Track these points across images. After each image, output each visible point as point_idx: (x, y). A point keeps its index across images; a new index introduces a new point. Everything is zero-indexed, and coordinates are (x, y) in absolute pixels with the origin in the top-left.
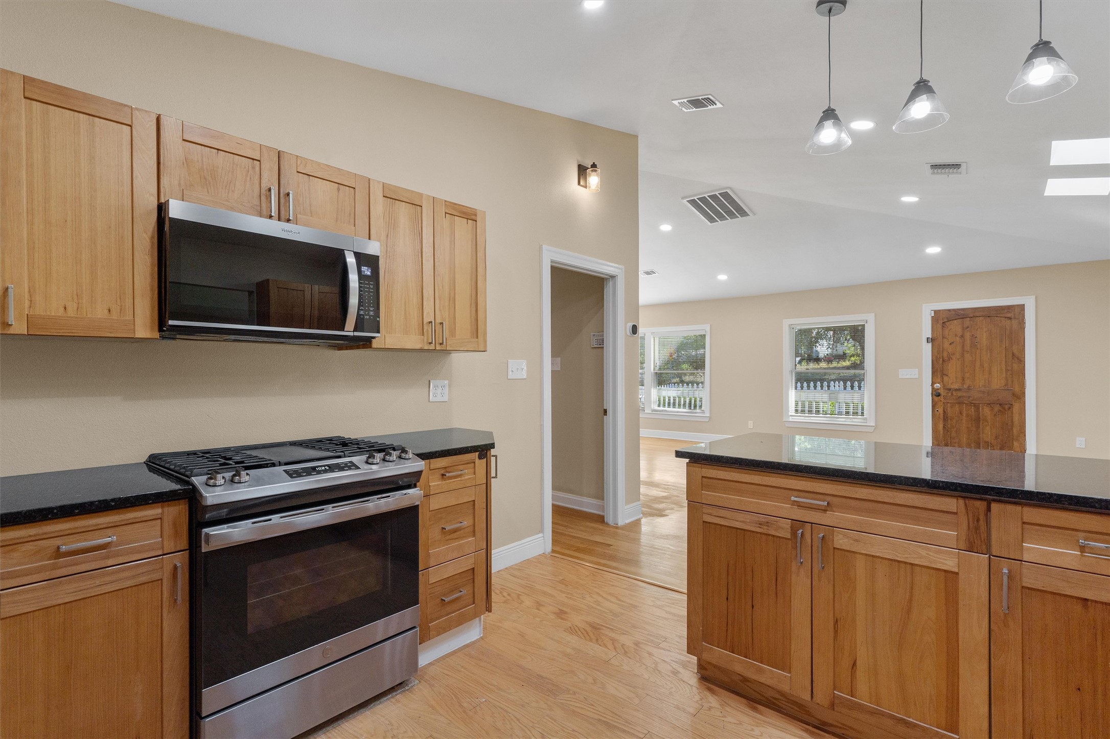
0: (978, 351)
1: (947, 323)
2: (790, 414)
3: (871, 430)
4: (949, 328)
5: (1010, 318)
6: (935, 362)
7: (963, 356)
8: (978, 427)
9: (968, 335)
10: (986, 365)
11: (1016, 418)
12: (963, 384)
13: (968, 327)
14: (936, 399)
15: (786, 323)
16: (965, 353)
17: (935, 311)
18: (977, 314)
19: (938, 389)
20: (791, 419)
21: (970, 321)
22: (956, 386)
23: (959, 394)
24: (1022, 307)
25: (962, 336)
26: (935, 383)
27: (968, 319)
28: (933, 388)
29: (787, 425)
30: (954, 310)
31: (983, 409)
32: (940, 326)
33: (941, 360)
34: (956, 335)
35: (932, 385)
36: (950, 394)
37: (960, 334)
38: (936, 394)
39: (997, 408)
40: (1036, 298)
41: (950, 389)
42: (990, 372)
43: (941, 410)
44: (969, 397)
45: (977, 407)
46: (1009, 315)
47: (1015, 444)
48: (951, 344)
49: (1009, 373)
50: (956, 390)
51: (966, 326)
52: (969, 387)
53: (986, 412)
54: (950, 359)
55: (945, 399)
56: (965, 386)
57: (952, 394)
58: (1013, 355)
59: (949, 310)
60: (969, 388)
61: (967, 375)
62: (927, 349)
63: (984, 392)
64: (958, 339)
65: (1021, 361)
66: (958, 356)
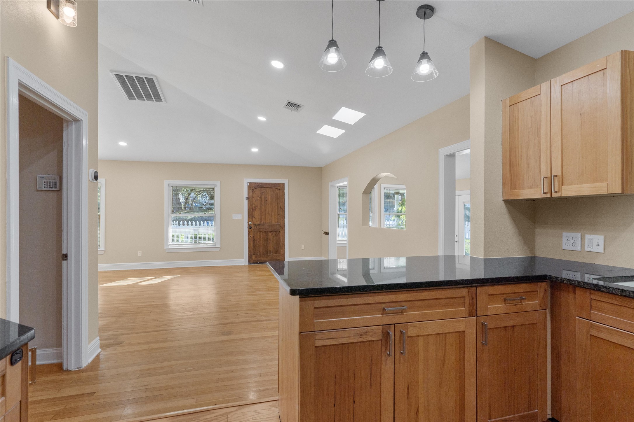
0: (267, 205)
1: (254, 190)
2: (169, 244)
3: (218, 249)
4: (255, 192)
5: (279, 189)
6: (249, 210)
7: (261, 207)
8: (267, 244)
9: (263, 197)
10: (270, 212)
11: (281, 238)
12: (261, 222)
13: (263, 193)
14: (250, 230)
15: (167, 182)
17: (250, 183)
18: (267, 186)
19: (250, 225)
20: (170, 247)
21: (264, 189)
22: (258, 223)
23: (260, 227)
24: (283, 184)
25: (261, 197)
26: (249, 222)
27: (263, 188)
28: (248, 224)
29: (167, 251)
30: (257, 183)
31: (269, 234)
32: (251, 191)
33: (252, 209)
35: (248, 223)
36: (256, 227)
37: (259, 196)
38: (250, 227)
39: (274, 233)
40: (289, 180)
41: (255, 225)
42: (272, 216)
43: (252, 236)
44: (264, 228)
45: (266, 233)
46: (279, 188)
47: (281, 250)
48: (256, 201)
49: (279, 216)
50: (259, 225)
51: (262, 192)
52: (263, 223)
53: (270, 235)
54: (255, 208)
55: (253, 230)
56: (262, 223)
57: (257, 227)
58: (280, 207)
59: (255, 183)
60: (263, 224)
61: (263, 217)
62: (246, 202)
63: (269, 226)
64: (259, 198)
65: (283, 210)
66: (259, 207)
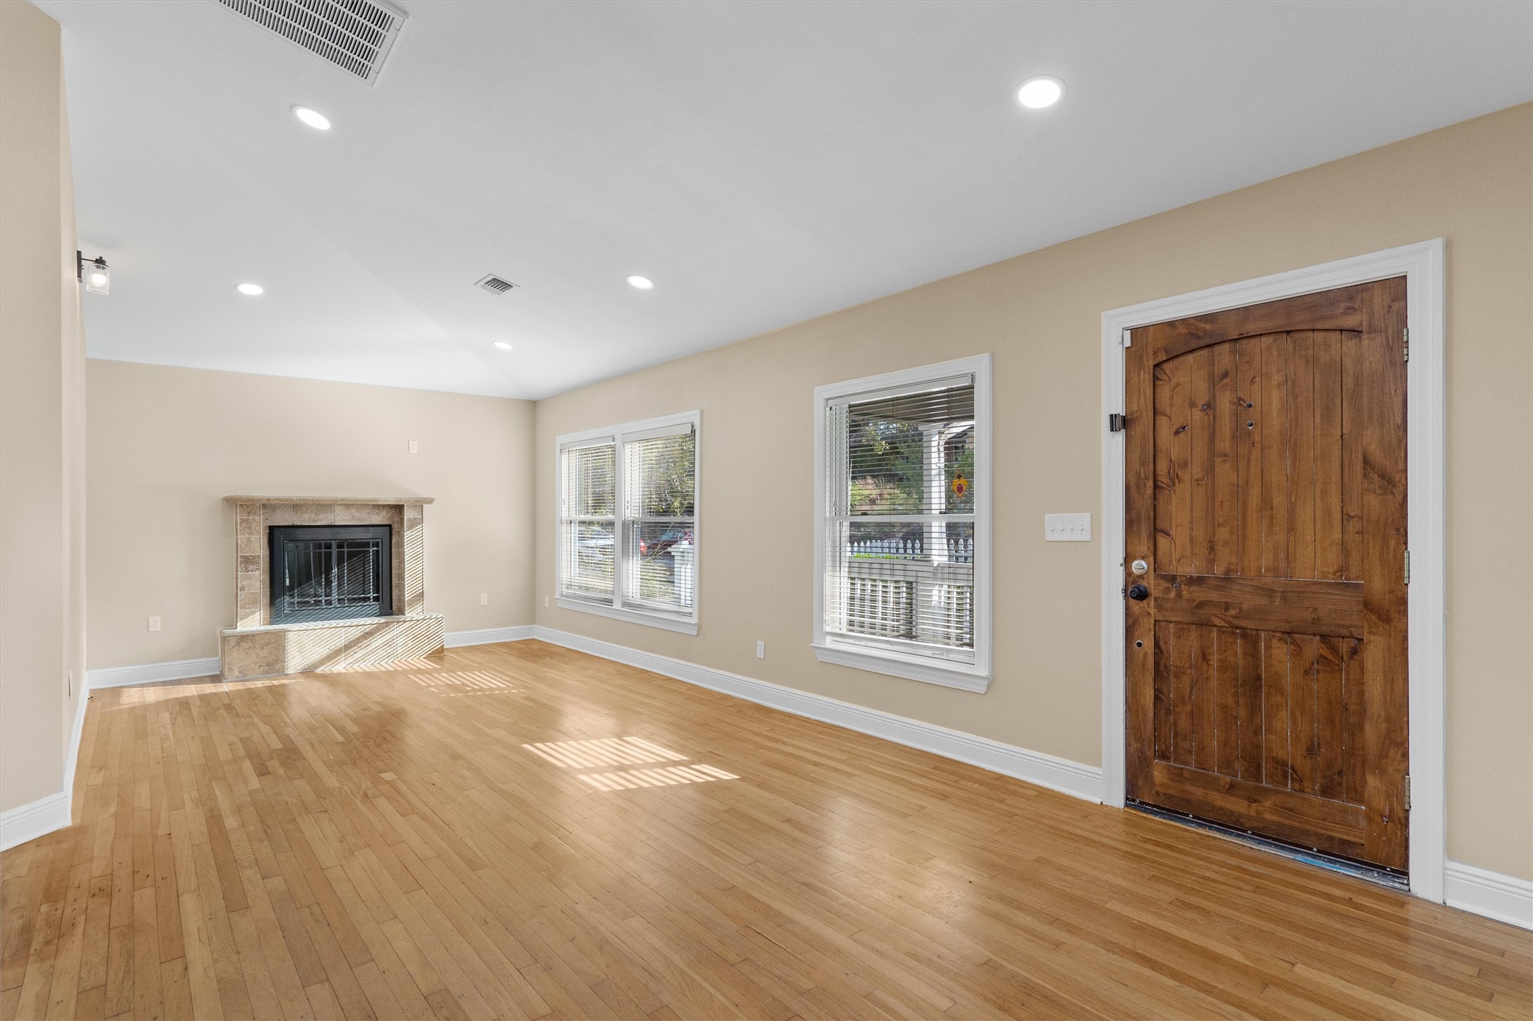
0: (1256, 453)
1: (1168, 367)
2: (828, 629)
3: (982, 687)
4: (1174, 381)
5: (1356, 332)
6: (1134, 492)
7: (1210, 470)
8: (1254, 709)
9: (1225, 403)
10: (1279, 500)
11: (1375, 690)
12: (1211, 562)
13: (1226, 375)
14: (1137, 606)
16: (1218, 460)
17: (1134, 331)
18: (1252, 328)
19: (1141, 577)
20: (829, 643)
21: (1233, 352)
22: (1188, 569)
23: (1200, 594)
24: (1397, 287)
25: (1209, 406)
26: (1135, 558)
27: (1226, 347)
28: (1128, 573)
29: (821, 658)
30: (1184, 321)
31: (1268, 648)
32: (1146, 377)
33: (1150, 484)
34: (1192, 404)
35: (1128, 560)
36: (1173, 595)
37: (1202, 399)
38: (1135, 592)
39: (1313, 648)
40: (1448, 248)
41: (1173, 579)
42: (1291, 528)
43: (1149, 644)
44: (1227, 607)
45: (1251, 639)
46: (1351, 321)
47: (1373, 781)
48: (1177, 433)
49: (1353, 526)
50: (1191, 581)
51: (1218, 370)
52: (1228, 571)
53: (1279, 657)
54: (1174, 479)
55: (1159, 607)
56: (1219, 571)
57: (1179, 596)
58: (1366, 462)
59: (1171, 324)
60: (1227, 579)
61: (1223, 533)
62: (1112, 448)
63: (1270, 593)
64: (1197, 414)
65: (1391, 482)
66: (1196, 470)
